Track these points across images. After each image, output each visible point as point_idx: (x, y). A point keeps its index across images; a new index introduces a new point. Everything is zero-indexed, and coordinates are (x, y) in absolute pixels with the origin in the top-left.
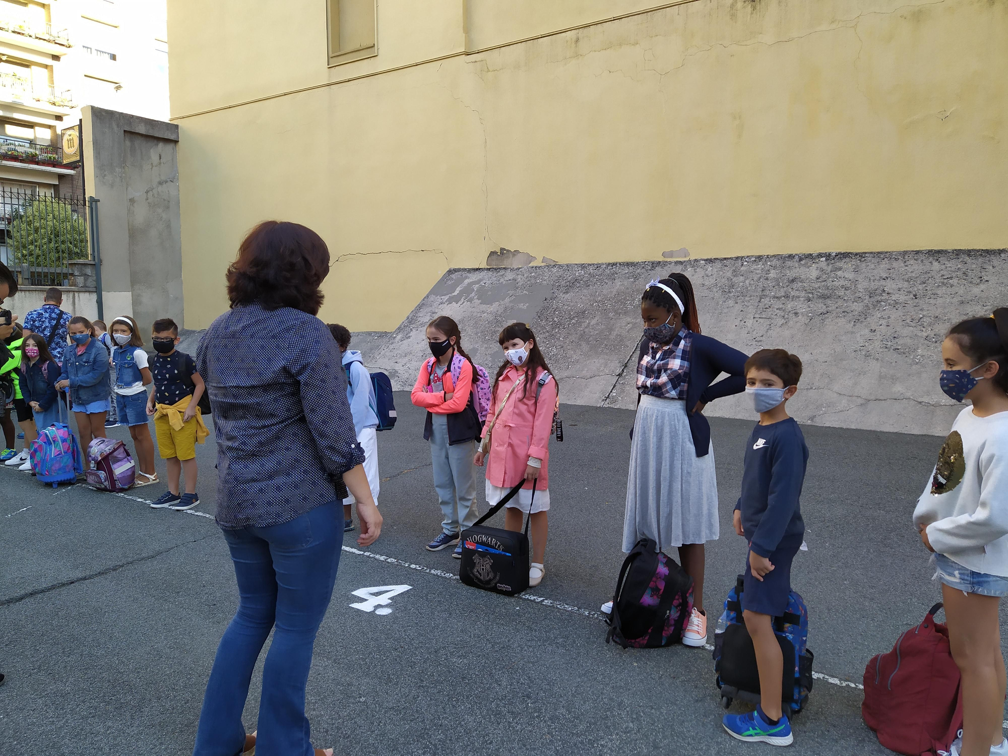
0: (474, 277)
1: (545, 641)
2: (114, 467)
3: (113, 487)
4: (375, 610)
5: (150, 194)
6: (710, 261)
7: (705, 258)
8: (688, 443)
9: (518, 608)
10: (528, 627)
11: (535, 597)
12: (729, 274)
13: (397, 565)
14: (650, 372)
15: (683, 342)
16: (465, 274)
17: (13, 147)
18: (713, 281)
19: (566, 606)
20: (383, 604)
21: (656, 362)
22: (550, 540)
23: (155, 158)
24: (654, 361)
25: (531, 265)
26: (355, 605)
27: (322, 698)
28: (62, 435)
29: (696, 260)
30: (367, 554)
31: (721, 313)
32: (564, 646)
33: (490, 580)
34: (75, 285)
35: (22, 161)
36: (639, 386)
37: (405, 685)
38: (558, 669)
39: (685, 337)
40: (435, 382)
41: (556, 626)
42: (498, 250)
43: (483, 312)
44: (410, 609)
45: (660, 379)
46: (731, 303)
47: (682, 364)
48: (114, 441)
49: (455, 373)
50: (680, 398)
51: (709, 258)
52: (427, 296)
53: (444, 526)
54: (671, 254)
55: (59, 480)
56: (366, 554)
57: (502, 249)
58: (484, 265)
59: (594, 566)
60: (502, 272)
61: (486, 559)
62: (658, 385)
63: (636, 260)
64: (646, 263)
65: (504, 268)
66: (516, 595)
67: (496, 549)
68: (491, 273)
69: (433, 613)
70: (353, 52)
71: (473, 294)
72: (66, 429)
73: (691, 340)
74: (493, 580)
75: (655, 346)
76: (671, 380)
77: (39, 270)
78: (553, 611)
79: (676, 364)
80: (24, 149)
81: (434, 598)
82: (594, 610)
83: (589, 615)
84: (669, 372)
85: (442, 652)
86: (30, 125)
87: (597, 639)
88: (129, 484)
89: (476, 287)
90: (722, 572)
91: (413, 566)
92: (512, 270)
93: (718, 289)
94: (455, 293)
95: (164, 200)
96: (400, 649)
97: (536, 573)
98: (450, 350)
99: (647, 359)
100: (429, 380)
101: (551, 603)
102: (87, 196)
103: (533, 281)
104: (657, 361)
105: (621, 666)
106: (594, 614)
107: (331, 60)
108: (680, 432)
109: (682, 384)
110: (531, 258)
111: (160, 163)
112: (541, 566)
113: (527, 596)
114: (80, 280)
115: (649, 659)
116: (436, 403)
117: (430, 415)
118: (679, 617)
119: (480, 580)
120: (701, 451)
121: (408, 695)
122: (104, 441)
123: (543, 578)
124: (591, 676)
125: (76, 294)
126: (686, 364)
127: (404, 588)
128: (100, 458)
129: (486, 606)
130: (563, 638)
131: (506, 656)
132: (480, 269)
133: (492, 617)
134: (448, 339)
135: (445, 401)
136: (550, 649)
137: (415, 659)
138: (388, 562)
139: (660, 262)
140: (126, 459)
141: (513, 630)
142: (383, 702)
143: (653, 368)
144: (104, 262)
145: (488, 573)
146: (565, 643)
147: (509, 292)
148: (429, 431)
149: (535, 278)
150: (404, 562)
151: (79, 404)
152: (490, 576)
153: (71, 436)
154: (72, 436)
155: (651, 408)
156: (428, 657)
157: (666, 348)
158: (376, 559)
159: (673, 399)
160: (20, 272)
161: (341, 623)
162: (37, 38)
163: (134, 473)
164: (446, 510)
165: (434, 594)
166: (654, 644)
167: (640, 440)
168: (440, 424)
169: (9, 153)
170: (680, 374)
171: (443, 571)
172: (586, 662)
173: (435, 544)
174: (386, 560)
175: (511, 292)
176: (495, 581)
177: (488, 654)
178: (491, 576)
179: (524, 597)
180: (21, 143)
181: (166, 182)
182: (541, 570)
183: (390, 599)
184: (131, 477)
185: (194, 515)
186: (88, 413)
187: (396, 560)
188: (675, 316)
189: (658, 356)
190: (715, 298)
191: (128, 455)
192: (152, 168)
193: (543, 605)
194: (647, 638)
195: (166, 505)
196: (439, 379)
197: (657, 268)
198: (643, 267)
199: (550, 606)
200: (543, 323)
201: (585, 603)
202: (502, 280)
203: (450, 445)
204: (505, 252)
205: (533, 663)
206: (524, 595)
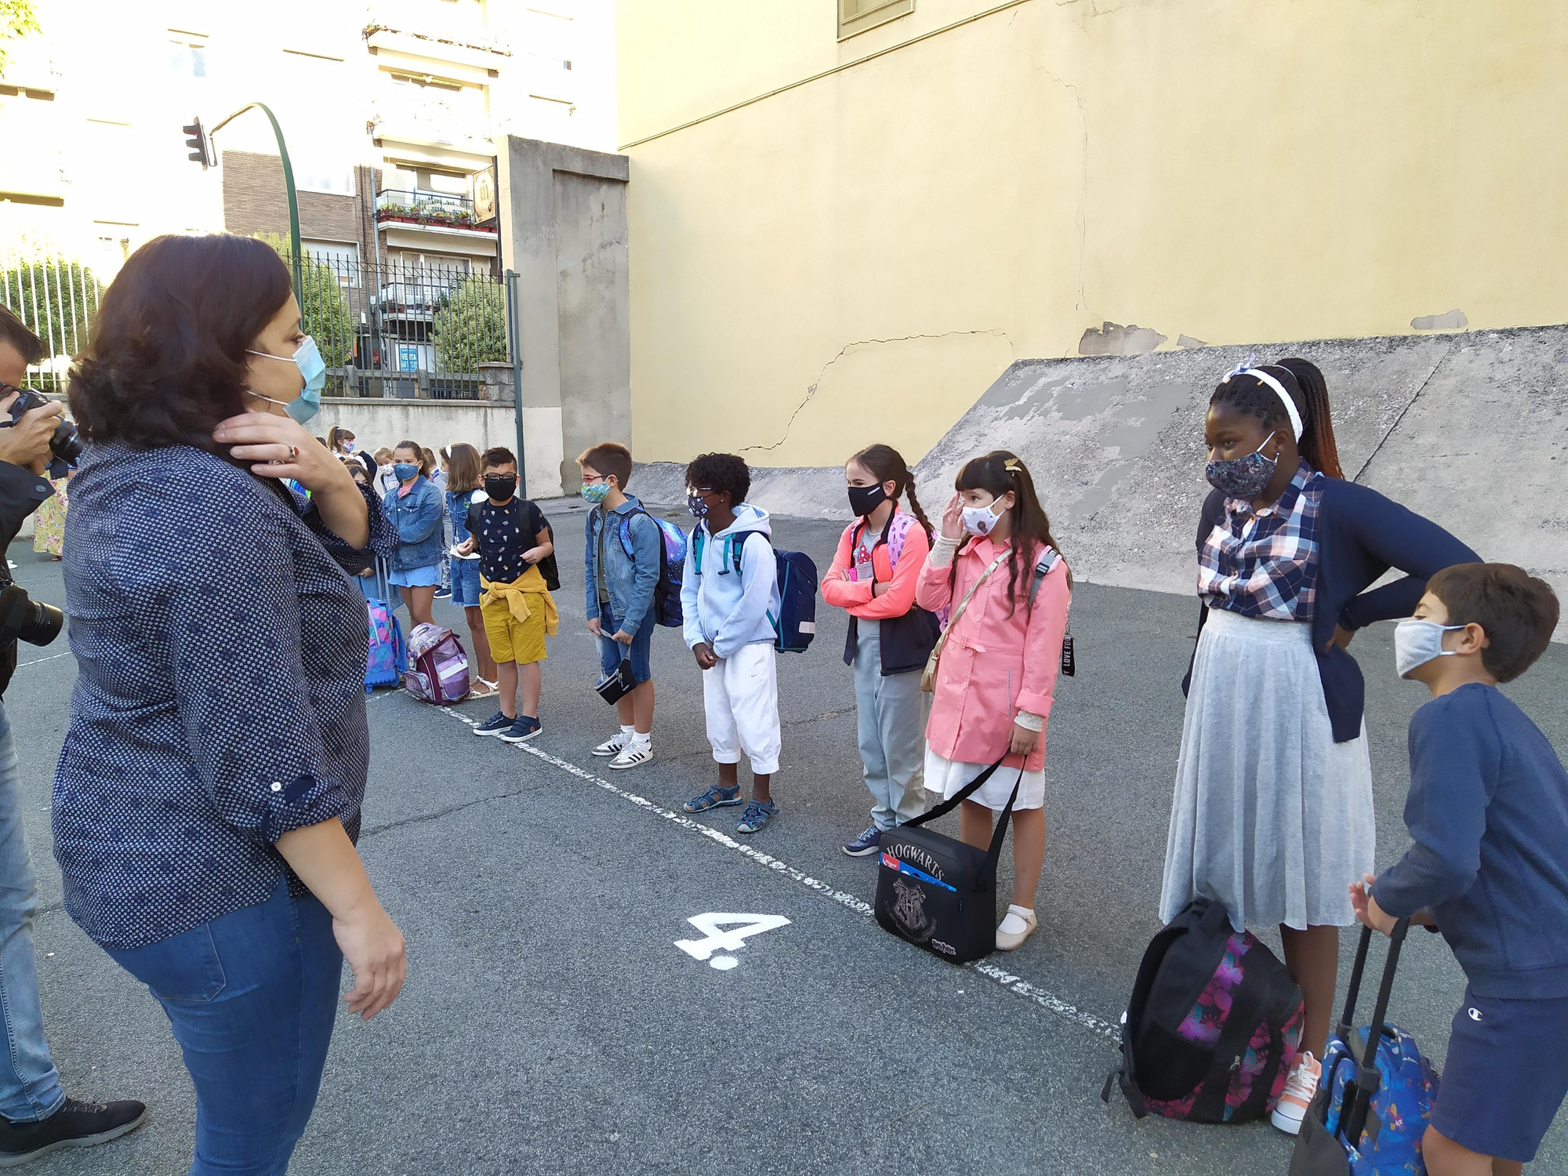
0: (1055, 374)
1: (988, 1071)
2: (438, 667)
3: (438, 698)
4: (711, 957)
5: (589, 263)
6: (1510, 333)
7: (1499, 328)
8: (1316, 712)
9: (962, 992)
10: (965, 1035)
11: (1002, 974)
12: (1548, 358)
13: (784, 875)
14: (1227, 563)
15: (1302, 500)
16: (1039, 369)
17: (438, 205)
18: (1510, 371)
19: (1056, 1002)
20: (730, 948)
21: (1243, 544)
22: (1072, 859)
23: (595, 209)
24: (1235, 542)
25: (1158, 349)
26: (683, 945)
27: (551, 1121)
28: (377, 618)
29: (1480, 331)
30: (744, 848)
31: (1523, 433)
32: (1020, 1090)
33: (920, 930)
34: (487, 398)
35: (450, 225)
36: (1204, 591)
37: (699, 1119)
38: (991, 1138)
39: (1308, 489)
40: (861, 561)
41: (1020, 1042)
42: (1100, 326)
43: (1064, 433)
44: (770, 965)
45: (1252, 579)
46: (1546, 413)
47: (1301, 547)
48: (441, 629)
49: (895, 546)
50: (1297, 620)
51: (1508, 327)
52: (975, 408)
53: (874, 815)
54: (1430, 322)
55: (374, 682)
56: (741, 849)
57: (1107, 325)
58: (1074, 353)
59: (1139, 923)
60: (1104, 364)
61: (915, 891)
62: (1247, 591)
63: (1358, 336)
64: (1378, 340)
65: (1110, 358)
66: (968, 964)
67: (932, 875)
68: (1086, 366)
69: (804, 979)
70: (877, 10)
71: (1050, 403)
72: (384, 608)
73: (1321, 494)
74: (924, 930)
75: (1238, 510)
76: (1278, 582)
77: (466, 377)
78: (1026, 1009)
79: (1288, 546)
80: (453, 208)
81: (819, 949)
82: (1107, 1019)
83: (1095, 1028)
84: (1272, 563)
85: (790, 1062)
86: (461, 174)
87: (1093, 1084)
88: (461, 694)
89: (1056, 391)
90: (1411, 969)
91: (809, 881)
92: (1122, 359)
93: (1523, 386)
94: (1021, 402)
95: (608, 271)
96: (720, 1044)
97: (1014, 927)
98: (886, 506)
99: (1220, 537)
100: (853, 559)
101: (1029, 990)
102: (504, 269)
103: (1158, 378)
104: (1245, 541)
105: (1123, 1154)
106: (1106, 1028)
107: (842, 27)
108: (1300, 690)
109: (1303, 589)
110: (1157, 338)
111: (603, 217)
112: (1029, 913)
113: (988, 970)
114: (494, 391)
115: (1186, 1148)
116: (859, 599)
117: (854, 620)
118: (1265, 1070)
119: (904, 926)
120: (1344, 729)
121: (694, 1143)
122: (428, 628)
123: (1030, 937)
124: (1053, 1166)
125: (489, 410)
126: (1311, 546)
127: (778, 921)
128: (419, 655)
129: (904, 978)
130: (1025, 1070)
131: (903, 1091)
132: (1067, 360)
133: (906, 1002)
134: (880, 484)
135: (874, 597)
136: (991, 1090)
137: (737, 1069)
138: (771, 869)
139: (1405, 338)
140: (456, 658)
141: (936, 1037)
142: (645, 1151)
143: (1235, 555)
144: (525, 365)
145: (917, 917)
146: (1027, 1081)
147: (1113, 398)
148: (852, 651)
149: (1162, 372)
150: (796, 872)
151: (397, 571)
152: (920, 922)
153: (391, 618)
154: (394, 618)
155: (1232, 638)
156: (760, 1069)
157: (1264, 512)
158: (754, 860)
159: (1282, 620)
160: (416, 380)
161: (646, 975)
162: (468, 46)
163: (466, 679)
164: (876, 788)
165: (823, 940)
166: (1207, 1115)
167: (1208, 705)
168: (868, 634)
169: (434, 214)
170: (1297, 568)
171: (855, 897)
172: (1053, 1134)
173: (858, 844)
174: (769, 863)
175: (1116, 399)
176: (929, 933)
177: (869, 1083)
178: (922, 922)
179: (981, 969)
180: (450, 200)
181: (611, 244)
182: (1026, 920)
183: (746, 940)
184: (464, 684)
185: (525, 751)
186: (409, 586)
187: (785, 867)
188: (1279, 439)
189: (1247, 529)
190: (1514, 404)
191: (461, 651)
192: (591, 225)
193: (1013, 992)
194: (1191, 1102)
195: (495, 732)
196: (868, 557)
197: (1398, 349)
198: (1371, 348)
199: (1023, 997)
200: (1169, 451)
201: (1094, 1001)
202: (1103, 378)
203: (883, 674)
204: (1111, 329)
205: (947, 1116)
206: (983, 965)
